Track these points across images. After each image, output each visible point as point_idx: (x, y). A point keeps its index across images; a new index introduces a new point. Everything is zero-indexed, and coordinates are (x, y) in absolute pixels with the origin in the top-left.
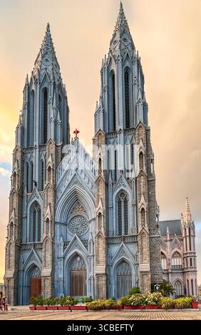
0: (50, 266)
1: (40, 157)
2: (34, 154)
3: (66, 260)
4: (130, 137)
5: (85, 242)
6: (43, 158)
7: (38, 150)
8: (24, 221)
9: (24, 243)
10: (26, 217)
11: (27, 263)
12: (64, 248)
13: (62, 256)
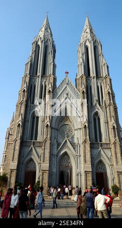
0: (48, 162)
1: (41, 83)
2: (37, 80)
3: (58, 157)
4: (100, 82)
5: (73, 144)
6: (43, 83)
7: (40, 78)
8: (27, 123)
9: (25, 140)
10: (28, 121)
11: (26, 157)
12: (58, 148)
13: (56, 154)
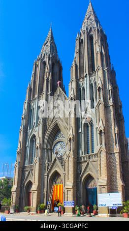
0: (37, 182)
2: (35, 103)
3: (49, 177)
4: (93, 78)
5: (62, 162)
11: (26, 180)
12: (48, 168)
13: (46, 174)
